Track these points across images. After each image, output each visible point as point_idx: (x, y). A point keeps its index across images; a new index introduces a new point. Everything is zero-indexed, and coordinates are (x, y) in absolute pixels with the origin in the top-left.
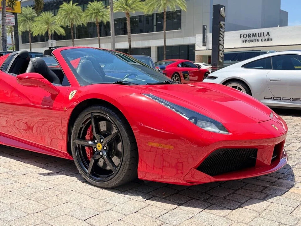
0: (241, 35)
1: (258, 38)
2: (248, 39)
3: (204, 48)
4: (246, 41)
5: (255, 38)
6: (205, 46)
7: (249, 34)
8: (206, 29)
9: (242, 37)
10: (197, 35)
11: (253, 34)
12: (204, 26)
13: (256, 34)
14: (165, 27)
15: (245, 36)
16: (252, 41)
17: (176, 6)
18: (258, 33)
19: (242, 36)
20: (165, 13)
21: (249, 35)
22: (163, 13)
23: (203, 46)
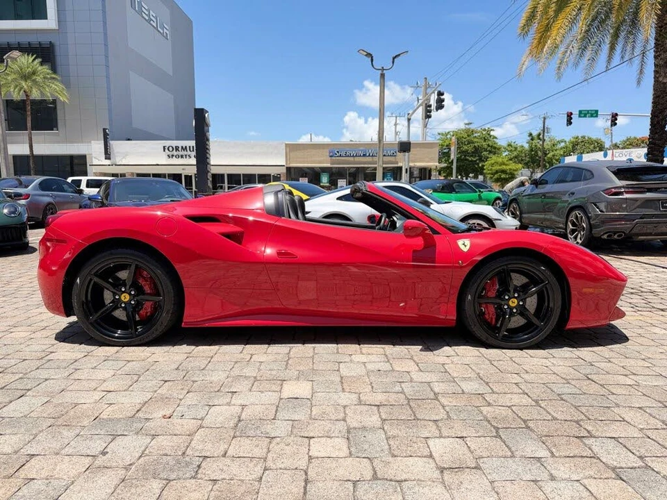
0: (164, 147)
1: (189, 153)
2: (175, 153)
3: (108, 162)
4: (173, 156)
5: (185, 153)
6: (110, 159)
7: (176, 147)
8: (108, 135)
9: (166, 150)
10: (92, 142)
11: (182, 147)
12: (104, 130)
13: (186, 147)
14: (29, 125)
15: (171, 149)
16: (182, 157)
17: (51, 94)
18: (190, 147)
19: (166, 148)
20: (28, 102)
21: (177, 149)
22: (23, 101)
23: (106, 159)
